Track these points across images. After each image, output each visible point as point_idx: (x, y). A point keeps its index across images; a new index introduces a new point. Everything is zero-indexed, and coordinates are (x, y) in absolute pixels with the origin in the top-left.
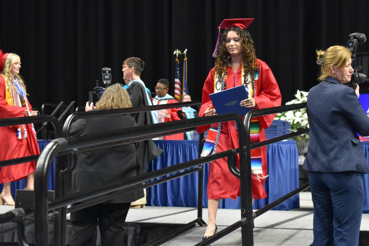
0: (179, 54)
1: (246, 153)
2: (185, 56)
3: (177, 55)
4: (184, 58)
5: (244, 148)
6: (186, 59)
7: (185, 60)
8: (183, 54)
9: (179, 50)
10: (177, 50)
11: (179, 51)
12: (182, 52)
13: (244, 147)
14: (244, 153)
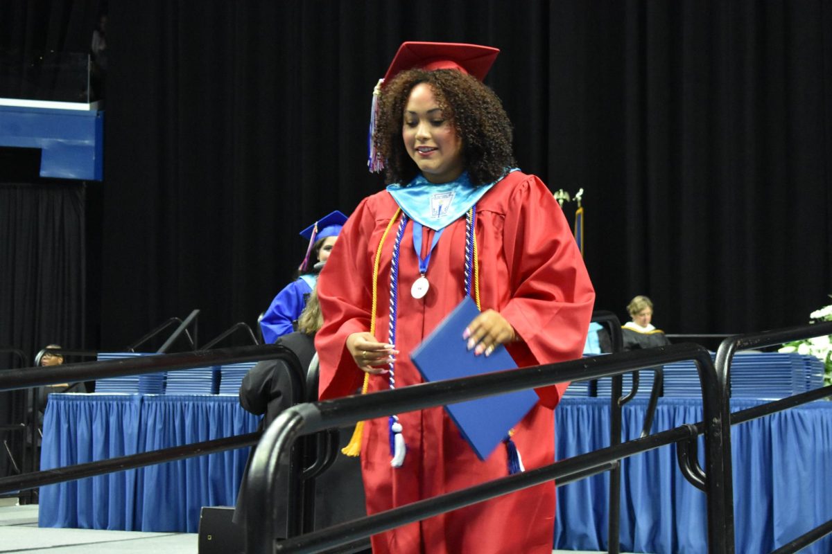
0: (565, 200)
1: (719, 434)
2: (579, 204)
3: (561, 201)
4: (577, 208)
5: (715, 423)
6: (580, 211)
7: (579, 215)
8: (574, 199)
9: (564, 191)
10: (559, 192)
11: (564, 193)
12: (572, 195)
13: (716, 420)
14: (716, 434)
